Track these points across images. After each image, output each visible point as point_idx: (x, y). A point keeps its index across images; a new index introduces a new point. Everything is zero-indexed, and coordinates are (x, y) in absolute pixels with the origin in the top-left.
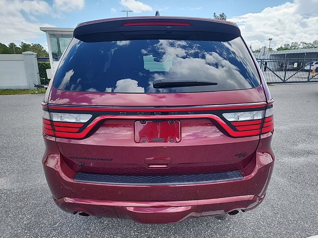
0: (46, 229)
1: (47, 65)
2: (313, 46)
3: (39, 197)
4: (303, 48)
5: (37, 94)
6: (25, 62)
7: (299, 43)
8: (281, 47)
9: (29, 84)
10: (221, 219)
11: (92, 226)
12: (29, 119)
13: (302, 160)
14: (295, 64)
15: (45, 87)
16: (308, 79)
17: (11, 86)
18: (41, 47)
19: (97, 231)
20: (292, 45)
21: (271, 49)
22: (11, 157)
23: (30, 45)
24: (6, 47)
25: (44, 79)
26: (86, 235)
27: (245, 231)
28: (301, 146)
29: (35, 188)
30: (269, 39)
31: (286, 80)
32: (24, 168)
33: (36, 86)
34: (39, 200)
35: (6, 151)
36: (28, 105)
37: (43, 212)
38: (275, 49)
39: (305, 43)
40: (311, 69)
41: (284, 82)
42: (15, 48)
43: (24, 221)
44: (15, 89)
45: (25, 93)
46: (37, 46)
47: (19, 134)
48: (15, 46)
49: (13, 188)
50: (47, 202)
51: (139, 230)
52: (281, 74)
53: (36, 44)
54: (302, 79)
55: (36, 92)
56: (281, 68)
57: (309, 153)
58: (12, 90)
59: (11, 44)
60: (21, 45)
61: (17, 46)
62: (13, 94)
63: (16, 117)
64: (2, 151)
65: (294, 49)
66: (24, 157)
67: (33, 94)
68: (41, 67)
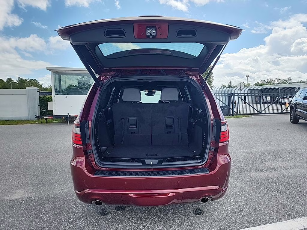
0: (64, 223)
1: (47, 98)
2: (286, 82)
3: (54, 203)
4: (279, 83)
5: (37, 124)
6: (28, 96)
7: (274, 80)
8: (258, 83)
9: (29, 116)
10: (199, 215)
11: (99, 220)
12: (34, 145)
13: (267, 174)
14: (268, 98)
15: (45, 117)
16: (281, 111)
17: (13, 117)
18: (37, 82)
19: (104, 223)
20: (267, 81)
21: (250, 84)
22: (24, 175)
23: (26, 80)
24: (4, 81)
25: (45, 110)
26: (95, 226)
27: (217, 222)
28: (268, 164)
29: (49, 196)
30: (246, 76)
31: (261, 111)
32: (37, 182)
33: (36, 117)
34: (54, 204)
35: (19, 170)
36: (30, 133)
37: (59, 212)
38: (252, 84)
39: (280, 80)
40: (283, 102)
41: (260, 113)
42: (12, 83)
43: (44, 219)
44: (16, 119)
45: (26, 123)
46: (33, 81)
47: (28, 157)
48: (12, 81)
49: (31, 196)
50: (61, 205)
51: (136, 222)
52: (257, 106)
53: (32, 79)
54: (274, 111)
55: (36, 122)
56: (259, 101)
57: (274, 169)
58: (13, 120)
59: (9, 79)
60: (18, 80)
61: (14, 81)
62: (15, 124)
63: (22, 143)
64: (15, 170)
65: (270, 84)
66: (35, 175)
67: (33, 124)
68: (41, 100)
